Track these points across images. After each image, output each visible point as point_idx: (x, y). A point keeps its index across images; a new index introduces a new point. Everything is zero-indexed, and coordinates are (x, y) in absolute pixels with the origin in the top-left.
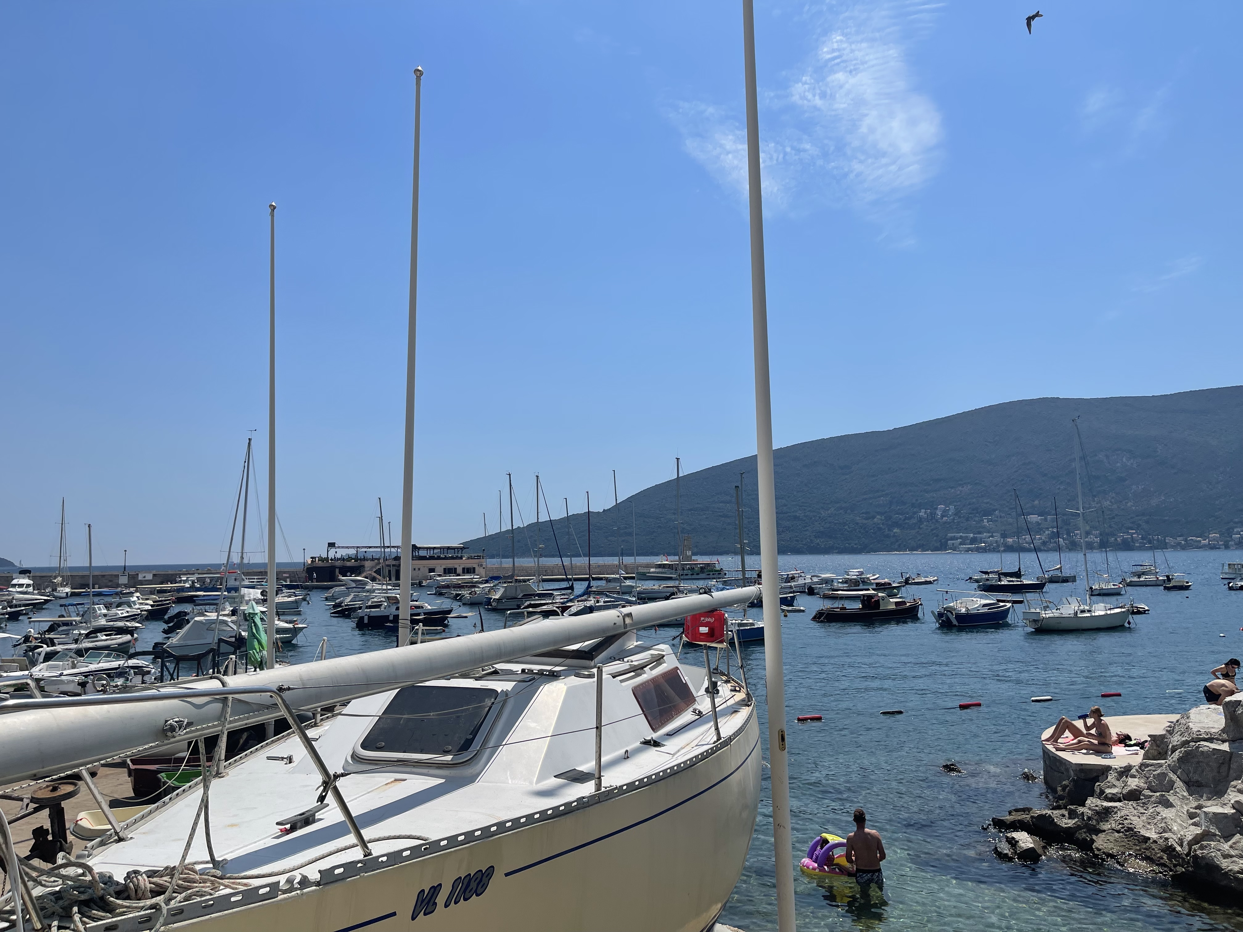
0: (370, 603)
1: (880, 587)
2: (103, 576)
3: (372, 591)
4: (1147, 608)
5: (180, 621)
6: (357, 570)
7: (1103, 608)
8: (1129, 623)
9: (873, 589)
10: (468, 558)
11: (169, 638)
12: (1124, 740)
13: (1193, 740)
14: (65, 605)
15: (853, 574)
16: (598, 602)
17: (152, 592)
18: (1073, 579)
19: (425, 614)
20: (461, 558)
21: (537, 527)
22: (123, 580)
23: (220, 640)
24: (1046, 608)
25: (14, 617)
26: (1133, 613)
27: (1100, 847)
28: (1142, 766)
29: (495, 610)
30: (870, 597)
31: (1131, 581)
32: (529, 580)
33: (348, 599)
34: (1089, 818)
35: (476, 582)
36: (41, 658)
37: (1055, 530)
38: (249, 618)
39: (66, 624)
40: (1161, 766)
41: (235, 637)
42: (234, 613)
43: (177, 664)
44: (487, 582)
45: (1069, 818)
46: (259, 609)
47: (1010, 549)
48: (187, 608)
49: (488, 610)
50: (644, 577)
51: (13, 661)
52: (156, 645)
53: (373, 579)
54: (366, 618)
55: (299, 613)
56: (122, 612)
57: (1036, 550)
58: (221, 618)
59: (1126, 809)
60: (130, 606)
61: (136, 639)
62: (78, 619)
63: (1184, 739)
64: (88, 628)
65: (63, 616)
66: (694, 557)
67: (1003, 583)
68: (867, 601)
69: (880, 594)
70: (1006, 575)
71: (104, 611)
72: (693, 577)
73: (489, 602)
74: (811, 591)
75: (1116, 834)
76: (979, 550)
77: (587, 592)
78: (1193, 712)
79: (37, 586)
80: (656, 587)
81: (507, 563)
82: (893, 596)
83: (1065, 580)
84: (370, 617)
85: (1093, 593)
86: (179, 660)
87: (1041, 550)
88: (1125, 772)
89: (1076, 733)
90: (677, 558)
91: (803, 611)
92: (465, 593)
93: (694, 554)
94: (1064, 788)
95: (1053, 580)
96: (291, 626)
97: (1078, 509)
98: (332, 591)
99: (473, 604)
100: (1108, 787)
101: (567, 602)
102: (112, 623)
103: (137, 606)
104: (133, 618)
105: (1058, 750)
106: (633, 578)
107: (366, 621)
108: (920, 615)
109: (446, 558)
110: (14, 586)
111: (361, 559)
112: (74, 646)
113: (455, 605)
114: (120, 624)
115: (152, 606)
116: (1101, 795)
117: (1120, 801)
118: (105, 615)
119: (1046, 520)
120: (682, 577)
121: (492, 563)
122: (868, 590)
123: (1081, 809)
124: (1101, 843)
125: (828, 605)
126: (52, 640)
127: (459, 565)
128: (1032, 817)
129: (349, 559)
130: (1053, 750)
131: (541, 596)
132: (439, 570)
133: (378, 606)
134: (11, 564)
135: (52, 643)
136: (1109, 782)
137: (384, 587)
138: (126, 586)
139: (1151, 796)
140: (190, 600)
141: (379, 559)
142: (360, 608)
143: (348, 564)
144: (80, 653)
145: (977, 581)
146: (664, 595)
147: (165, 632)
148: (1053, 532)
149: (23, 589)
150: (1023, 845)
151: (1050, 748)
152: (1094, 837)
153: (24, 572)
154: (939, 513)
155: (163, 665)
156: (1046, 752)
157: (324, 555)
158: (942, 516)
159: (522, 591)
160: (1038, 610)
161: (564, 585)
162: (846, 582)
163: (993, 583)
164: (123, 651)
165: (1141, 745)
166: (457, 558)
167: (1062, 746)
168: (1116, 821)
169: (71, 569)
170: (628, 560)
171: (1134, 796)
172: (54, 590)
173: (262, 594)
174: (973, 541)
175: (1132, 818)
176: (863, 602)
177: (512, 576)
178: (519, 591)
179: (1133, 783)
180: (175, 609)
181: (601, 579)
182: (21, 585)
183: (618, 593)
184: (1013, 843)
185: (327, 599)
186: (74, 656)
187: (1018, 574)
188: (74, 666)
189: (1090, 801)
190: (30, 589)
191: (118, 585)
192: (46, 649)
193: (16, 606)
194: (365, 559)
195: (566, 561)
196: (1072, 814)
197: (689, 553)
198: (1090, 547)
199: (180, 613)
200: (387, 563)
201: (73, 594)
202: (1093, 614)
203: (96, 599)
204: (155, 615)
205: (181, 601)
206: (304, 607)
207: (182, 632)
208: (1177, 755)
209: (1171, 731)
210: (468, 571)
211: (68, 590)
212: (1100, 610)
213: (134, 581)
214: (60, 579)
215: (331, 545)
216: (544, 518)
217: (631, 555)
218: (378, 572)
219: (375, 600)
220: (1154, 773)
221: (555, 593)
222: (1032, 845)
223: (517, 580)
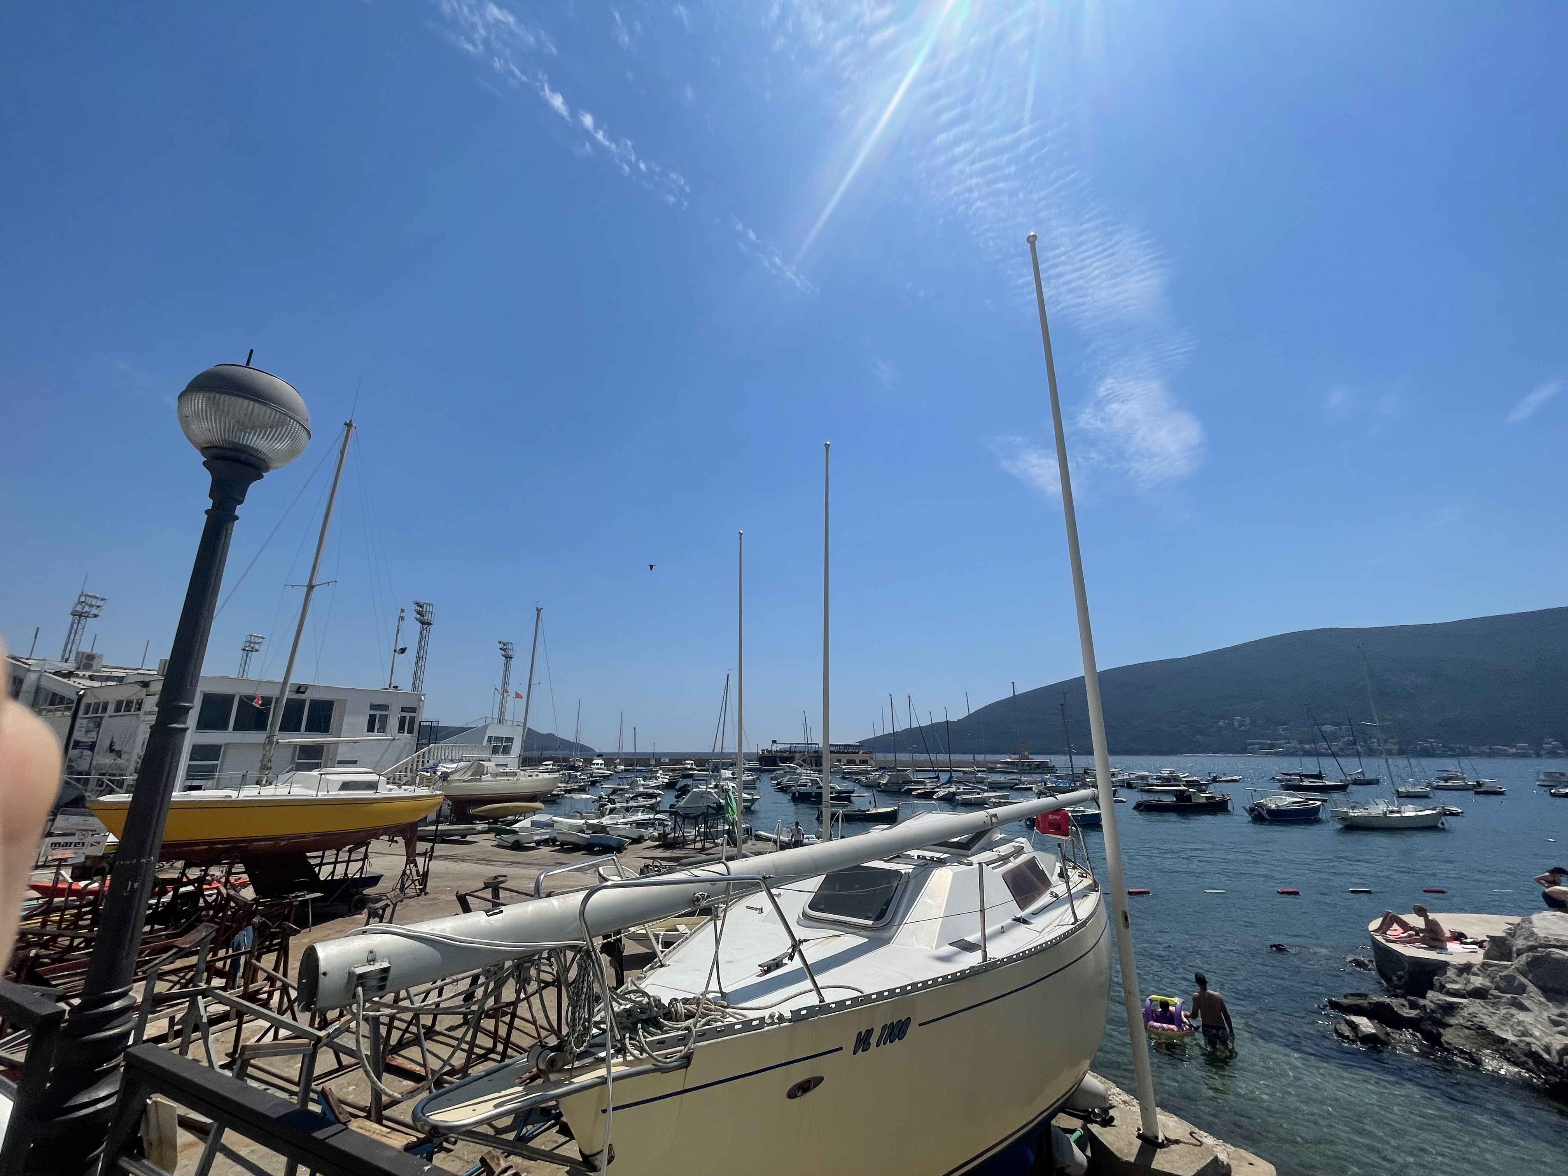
0: (799, 783)
1: (1189, 784)
2: (642, 759)
3: (800, 774)
4: (1460, 811)
5: (684, 791)
6: (791, 759)
7: (1412, 810)
8: (1442, 824)
9: (1184, 785)
10: (863, 753)
11: (678, 801)
12: (1459, 937)
13: (1541, 946)
14: (621, 778)
15: (1165, 772)
16: (959, 789)
17: (669, 770)
18: (1376, 782)
19: (836, 792)
20: (858, 753)
21: (911, 732)
22: (653, 762)
23: (709, 806)
24: (1353, 808)
25: (593, 784)
26: (1446, 814)
27: (1450, 1041)
28: (1484, 965)
29: (883, 791)
30: (1182, 792)
31: (1438, 785)
32: (906, 770)
33: (786, 780)
34: (1433, 1011)
35: (870, 771)
36: (607, 812)
37: (1351, 738)
38: (725, 791)
39: (621, 789)
40: (1507, 967)
41: (715, 803)
42: (716, 786)
43: (684, 821)
44: (877, 771)
45: (1411, 1009)
46: (731, 784)
47: (1308, 754)
48: (689, 782)
49: (879, 791)
50: (992, 770)
51: (592, 813)
52: (672, 806)
53: (801, 766)
54: (797, 793)
55: (755, 788)
56: (652, 783)
57: (1334, 755)
58: (708, 790)
59: (1473, 1007)
60: (657, 780)
61: (660, 802)
62: (628, 787)
63: (1530, 943)
64: (633, 793)
65: (620, 785)
66: (1030, 757)
67: (1305, 784)
68: (1180, 795)
69: (1190, 790)
70: (1308, 776)
71: (642, 782)
72: (1031, 771)
73: (879, 785)
74: (1130, 786)
75: (1466, 1031)
76: (1277, 754)
77: (950, 781)
78: (1536, 918)
79: (606, 765)
80: (1003, 779)
81: (890, 757)
82: (1204, 791)
83: (1369, 783)
84: (800, 793)
85: (1399, 795)
86: (685, 817)
87: (1339, 756)
88: (1466, 969)
89: (1405, 926)
90: (1017, 756)
91: (1124, 802)
92: (863, 778)
93: (1030, 754)
94: (1400, 978)
95: (1356, 782)
96: (750, 797)
97: (1372, 721)
98: (775, 773)
99: (868, 786)
100: (1449, 982)
101: (935, 788)
102: (646, 790)
103: (660, 780)
104: (658, 787)
105: (1388, 941)
106: (984, 771)
107: (797, 795)
108: (1230, 808)
109: (848, 753)
110: (594, 764)
111: (793, 752)
112: (625, 805)
113: (857, 787)
114: (651, 791)
115: (668, 780)
116: (1442, 988)
117: (1463, 997)
118: (643, 785)
119: (1341, 729)
120: (1022, 772)
121: (880, 756)
122: (1180, 786)
123: (1422, 1002)
124: (1450, 1037)
125: (1146, 797)
126: (614, 800)
127: (857, 758)
128: (1370, 1003)
129: (785, 751)
130: (1383, 941)
131: (916, 783)
132: (844, 761)
133: (806, 786)
134: (592, 750)
135: (613, 802)
136: (1448, 977)
137: (808, 772)
138: (655, 766)
139: (1500, 997)
140: (691, 776)
141: (804, 752)
142: (793, 786)
143: (785, 755)
144: (627, 809)
145: (1280, 781)
146: (1009, 785)
147: (677, 797)
148: (1349, 740)
149: (599, 766)
150: (1364, 1029)
151: (1379, 938)
152: (1441, 1030)
153: (600, 756)
154: (1236, 724)
155: (676, 820)
157: (770, 749)
158: (1240, 726)
159: (902, 778)
160: (1345, 809)
161: (933, 775)
162: (1160, 779)
163: (1296, 783)
164: (652, 809)
165: (1480, 944)
166: (855, 753)
167: (1391, 938)
168: (1464, 1018)
169: (625, 754)
170: (979, 757)
171: (1479, 994)
172: (615, 767)
173: (732, 774)
174: (1272, 746)
175: (1483, 1017)
176: (1176, 796)
177: (894, 768)
178: (900, 779)
179: (1478, 981)
180: (682, 783)
181: (959, 771)
182: (598, 764)
183: (974, 783)
184: (1354, 1026)
185: (772, 779)
186: (624, 811)
187: (1319, 776)
188: (624, 818)
189: (1430, 994)
190: (603, 766)
191: (650, 766)
192: (610, 806)
193: (595, 777)
194: (795, 752)
195: (933, 757)
196: (1413, 1006)
197: (1026, 753)
198: (1390, 753)
199: (685, 785)
200: (810, 755)
201: (626, 770)
202: (1403, 815)
203: (638, 775)
204: (670, 786)
205: (685, 777)
206: (758, 784)
207: (686, 798)
208: (1524, 958)
209: (1512, 933)
210: (864, 762)
211: (622, 767)
212: (1409, 811)
213: (659, 763)
214: (618, 760)
215: (774, 742)
216: (915, 725)
217: (982, 753)
218: (804, 761)
219: (803, 781)
220: (1500, 974)
221: (927, 781)
222: (1374, 1031)
223: (898, 770)
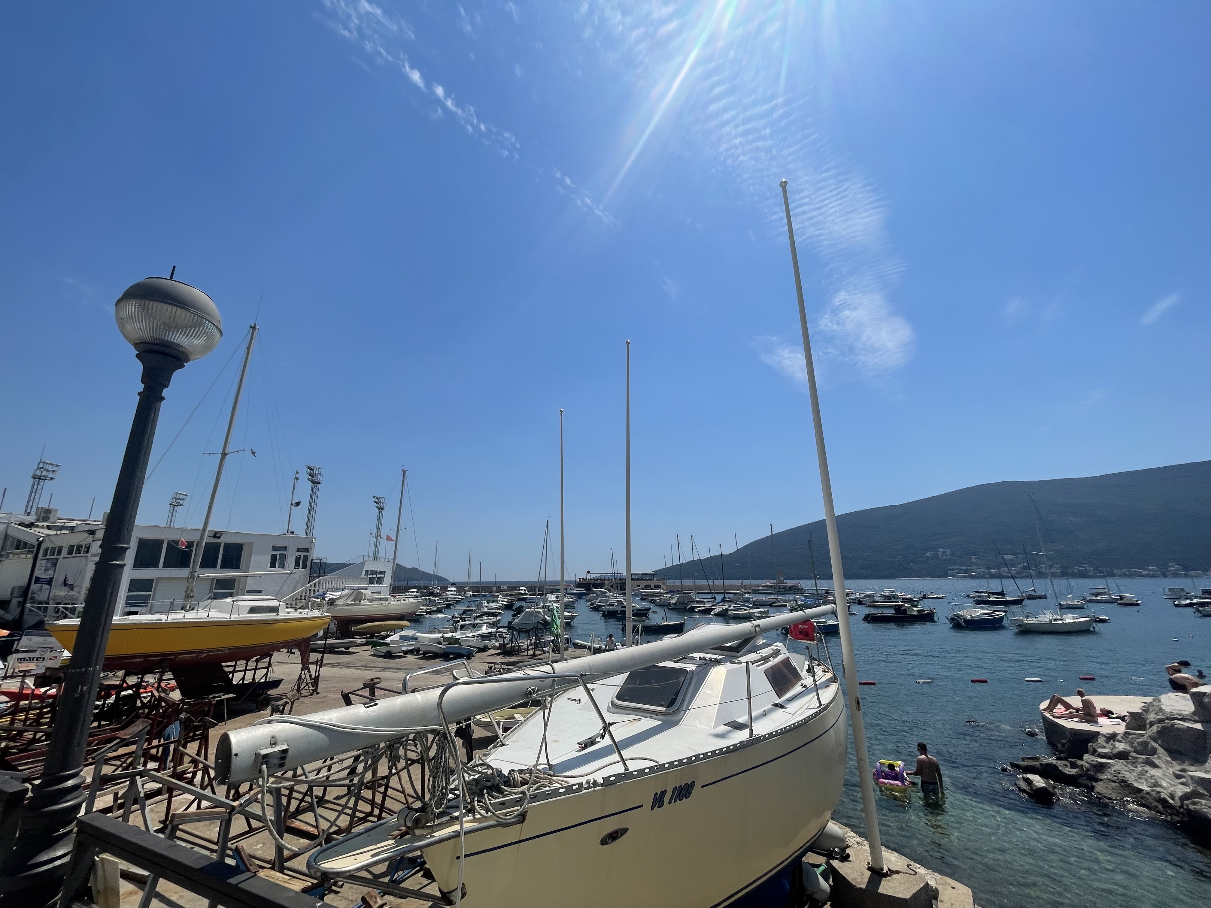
0: (608, 604)
1: (905, 600)
2: (486, 587)
3: (609, 597)
4: (1107, 618)
5: (519, 610)
6: (601, 585)
7: (1072, 618)
8: (1094, 628)
9: (901, 602)
10: (657, 580)
11: (515, 619)
12: (1107, 713)
13: (1167, 719)
14: (470, 601)
15: (887, 592)
16: (730, 606)
17: (507, 595)
18: (1044, 597)
19: (636, 610)
20: (653, 580)
21: (693, 563)
22: (494, 589)
23: (538, 622)
24: (1027, 617)
25: (448, 606)
26: (1096, 621)
27: (1101, 792)
28: (1126, 734)
29: (672, 609)
30: (900, 606)
31: (1090, 599)
32: (690, 593)
33: (598, 601)
34: (1088, 770)
35: (662, 593)
36: (459, 628)
37: (1025, 564)
38: (551, 611)
39: (470, 610)
40: (1142, 735)
41: (543, 620)
42: (543, 607)
43: (519, 634)
44: (667, 593)
45: (1072, 767)
46: (555, 605)
47: (993, 576)
48: (523, 604)
49: (670, 609)
50: (756, 592)
51: (447, 628)
52: (509, 623)
53: (609, 590)
54: (606, 611)
55: (574, 608)
56: (494, 605)
57: (1013, 577)
58: (536, 610)
59: (1118, 765)
60: (497, 602)
61: (500, 620)
62: (475, 608)
63: (1159, 717)
64: (479, 613)
65: (469, 607)
66: (785, 581)
67: (991, 599)
68: (898, 609)
69: (906, 605)
70: (994, 594)
71: (486, 605)
72: (785, 593)
73: (669, 604)
74: (860, 603)
75: (1113, 784)
76: (972, 577)
77: (723, 601)
78: (1164, 698)
79: (458, 591)
80: (764, 599)
81: (678, 583)
82: (916, 606)
83: (1039, 598)
84: (608, 611)
85: (1061, 607)
86: (520, 631)
87: (1016, 578)
88: (1112, 737)
89: (1067, 706)
90: (775, 581)
91: (856, 614)
92: (657, 599)
93: (785, 579)
94: (1063, 745)
95: (1030, 598)
96: (570, 614)
97: (1041, 551)
98: (589, 596)
99: (661, 605)
100: (1100, 747)
101: (712, 606)
102: (489, 611)
103: (501, 602)
104: (499, 608)
105: (1055, 717)
106: (749, 593)
107: (606, 613)
108: (936, 618)
109: (645, 580)
110: (449, 591)
111: (603, 580)
112: (472, 622)
113: (652, 606)
114: (493, 611)
115: (507, 602)
116: (1094, 752)
117: (1110, 758)
118: (487, 607)
119: (1018, 558)
120: (779, 593)
121: (670, 582)
122: (898, 602)
123: (1080, 762)
124: (1100, 788)
125: (872, 611)
126: (464, 618)
127: (652, 583)
128: (1041, 764)
129: (597, 579)
130: (1051, 717)
131: (698, 602)
132: (642, 586)
133: (613, 605)
134: (447, 580)
135: (464, 620)
136: (1099, 744)
137: (615, 595)
138: (496, 592)
139: (1137, 758)
140: (524, 599)
141: (611, 580)
142: (604, 606)
143: (597, 582)
144: (474, 626)
145: (972, 597)
146: (768, 603)
147: (513, 616)
148: (1024, 566)
149: (453, 593)
150: (1037, 784)
151: (1048, 715)
152: (1094, 784)
153: (453, 584)
154: (940, 554)
155: (513, 634)
156: (1045, 719)
157: (585, 577)
158: (943, 556)
159: (687, 599)
160: (1021, 618)
161: (710, 596)
162: (883, 597)
163: (984, 599)
164: (494, 624)
165: (1123, 718)
166: (651, 580)
167: (1056, 715)
168: (1111, 774)
169: (473, 583)
170: (746, 582)
171: (1122, 756)
172: (465, 593)
173: (557, 597)
174: (966, 571)
175: (1125, 773)
176: (895, 610)
177: (681, 591)
178: (685, 599)
179: (1121, 746)
180: (517, 604)
181: (731, 593)
182: (452, 591)
183: (742, 602)
184: (1029, 782)
185: (587, 601)
187: (1002, 594)
188: (472, 632)
189: (1086, 757)
190: (455, 593)
191: (492, 592)
192: (461, 623)
193: (449, 601)
194: (605, 580)
195: (711, 582)
196: (1073, 765)
197: (782, 579)
198: (1054, 575)
199: (519, 606)
200: (616, 582)
201: (473, 595)
202: (1064, 622)
203: (483, 599)
204: (508, 607)
205: (520, 600)
206: (576, 605)
207: (521, 616)
208: (1155, 728)
209: (1146, 710)
210: (658, 587)
211: (471, 593)
212: (1069, 619)
213: (499, 590)
214: (468, 588)
215: (589, 572)
216: (696, 558)
217: (749, 579)
218: (611, 586)
219: (611, 602)
220: (1138, 740)
221: (706, 601)
222: (1044, 785)
223: (684, 593)
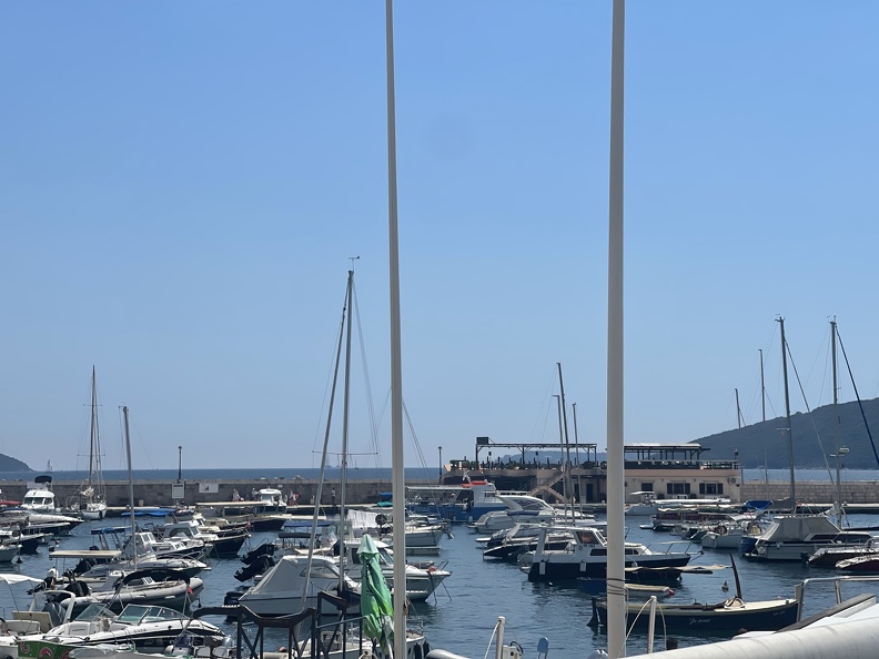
0: (547, 541)
2: (150, 486)
3: (548, 519)
5: (258, 562)
6: (524, 483)
10: (710, 467)
11: (246, 588)
14: (100, 532)
17: (219, 513)
19: (640, 564)
20: (697, 467)
21: (833, 414)
22: (178, 493)
23: (322, 595)
29: (762, 561)
32: (824, 509)
33: (513, 532)
35: (726, 511)
36: (68, 615)
38: (360, 560)
39: (101, 560)
42: (337, 550)
43: (260, 632)
44: (744, 510)
46: (376, 544)
49: (750, 560)
51: (29, 617)
52: (230, 598)
53: (551, 500)
54: (543, 566)
55: (435, 554)
56: (176, 544)
58: (314, 557)
60: (189, 535)
61: (198, 588)
64: (132, 568)
65: (95, 548)
71: (153, 542)
73: (750, 545)
79: (59, 501)
84: (549, 565)
92: (705, 527)
96: (424, 572)
98: (485, 517)
99: (722, 549)
102: (164, 561)
103: (199, 535)
104: (193, 553)
107: (542, 571)
109: (670, 466)
110: (29, 500)
111: (529, 466)
112: (110, 595)
114: (175, 562)
115: (219, 535)
118: (155, 548)
127: (694, 478)
129: (511, 464)
132: (660, 486)
133: (562, 546)
134: (25, 466)
137: (569, 514)
138: (183, 502)
140: (275, 526)
141: (558, 466)
142: (533, 548)
143: (510, 473)
144: (116, 607)
147: (240, 577)
149: (42, 506)
153: (43, 479)
155: (240, 635)
157: (472, 458)
159: (811, 530)
164: (177, 605)
166: (690, 466)
172: (83, 507)
173: (379, 520)
177: (791, 502)
178: (806, 529)
182: (39, 500)
185: (478, 531)
190: (51, 506)
191: (172, 502)
193: (32, 532)
194: (536, 466)
199: (264, 547)
200: (573, 472)
201: (110, 515)
203: (141, 523)
204: (223, 550)
205: (261, 527)
207: (266, 577)
210: (711, 489)
211: (102, 507)
213: (194, 497)
214: (91, 490)
215: (483, 441)
218: (559, 487)
219: (556, 535)
223: (800, 510)
